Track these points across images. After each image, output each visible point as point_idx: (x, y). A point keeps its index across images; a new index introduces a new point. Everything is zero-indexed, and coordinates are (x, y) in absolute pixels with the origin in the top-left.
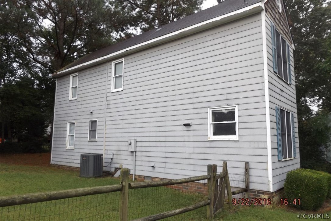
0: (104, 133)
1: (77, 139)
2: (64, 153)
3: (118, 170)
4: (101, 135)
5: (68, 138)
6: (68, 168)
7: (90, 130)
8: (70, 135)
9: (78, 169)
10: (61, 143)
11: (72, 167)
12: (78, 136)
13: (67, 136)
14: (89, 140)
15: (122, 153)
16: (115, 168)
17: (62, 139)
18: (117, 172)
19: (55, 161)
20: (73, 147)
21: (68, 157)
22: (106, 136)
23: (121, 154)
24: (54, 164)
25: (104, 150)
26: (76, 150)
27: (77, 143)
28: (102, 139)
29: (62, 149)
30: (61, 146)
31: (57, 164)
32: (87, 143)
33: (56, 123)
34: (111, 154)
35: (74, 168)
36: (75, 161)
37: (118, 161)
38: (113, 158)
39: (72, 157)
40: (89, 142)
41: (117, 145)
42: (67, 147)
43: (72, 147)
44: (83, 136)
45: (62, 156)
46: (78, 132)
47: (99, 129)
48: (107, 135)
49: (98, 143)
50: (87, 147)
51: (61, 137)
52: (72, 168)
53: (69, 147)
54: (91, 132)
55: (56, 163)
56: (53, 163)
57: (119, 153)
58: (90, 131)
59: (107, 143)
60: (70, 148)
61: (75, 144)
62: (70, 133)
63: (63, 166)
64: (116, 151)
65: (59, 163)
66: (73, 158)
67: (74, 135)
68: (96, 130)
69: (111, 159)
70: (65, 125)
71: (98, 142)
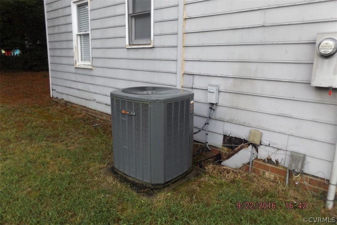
0: (181, 20)
1: (98, 44)
2: (73, 77)
3: (241, 148)
4: (168, 28)
5: (76, 42)
6: (84, 110)
7: (129, 15)
8: (80, 35)
9: (106, 117)
10: (64, 53)
11: (91, 109)
12: (97, 34)
13: (75, 37)
14: (130, 45)
15: (260, 87)
16: (225, 136)
17: (64, 45)
18: (237, 152)
19: (57, 92)
20: (89, 63)
21: (80, 86)
22: (188, 29)
23: (258, 92)
24: (57, 98)
25: (180, 75)
26: (96, 72)
27: (98, 53)
28: (171, 40)
29: (67, 68)
30: (65, 61)
31: (63, 99)
32: (123, 53)
33: (50, 10)
34: (214, 89)
35: (96, 114)
36: (98, 98)
37: (241, 116)
38: (216, 104)
39: (90, 86)
40: (130, 51)
41: (236, 58)
42: (77, 64)
43: (87, 64)
44: (111, 33)
45: (68, 84)
46: (97, 24)
47: (158, 6)
48: (192, 26)
49: (157, 54)
50: (123, 64)
51: (61, 39)
52: (91, 112)
53: (80, 63)
54: (133, 20)
55: (60, 97)
56: (55, 96)
57: (246, 87)
58: (131, 16)
59: (192, 54)
60: (82, 67)
61: (94, 56)
62: (80, 29)
63: (74, 104)
64: (231, 81)
65: (66, 98)
66: (92, 88)
67: (88, 35)
68: (149, 15)
69: (208, 107)
70: (67, 9)
71: (155, 49)
